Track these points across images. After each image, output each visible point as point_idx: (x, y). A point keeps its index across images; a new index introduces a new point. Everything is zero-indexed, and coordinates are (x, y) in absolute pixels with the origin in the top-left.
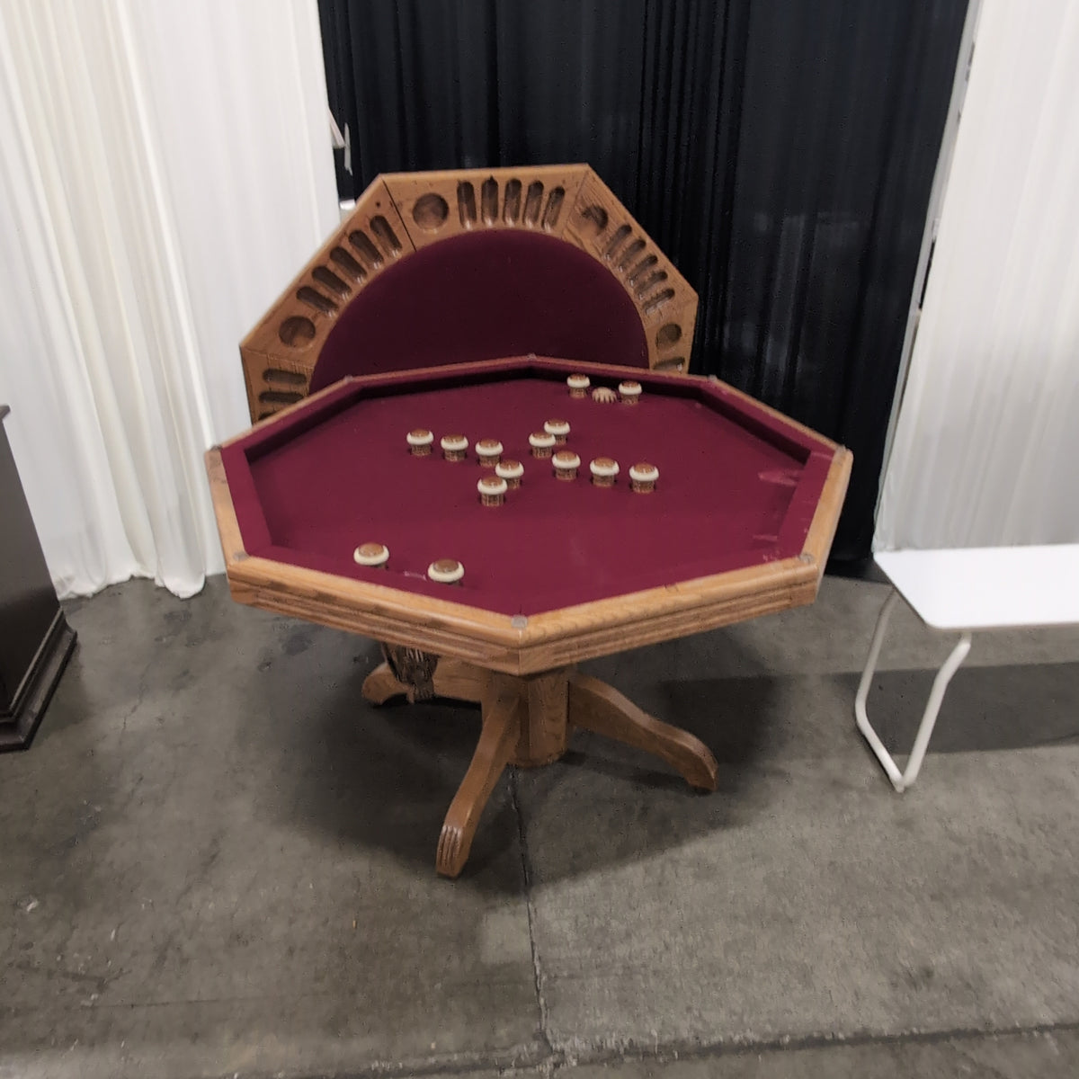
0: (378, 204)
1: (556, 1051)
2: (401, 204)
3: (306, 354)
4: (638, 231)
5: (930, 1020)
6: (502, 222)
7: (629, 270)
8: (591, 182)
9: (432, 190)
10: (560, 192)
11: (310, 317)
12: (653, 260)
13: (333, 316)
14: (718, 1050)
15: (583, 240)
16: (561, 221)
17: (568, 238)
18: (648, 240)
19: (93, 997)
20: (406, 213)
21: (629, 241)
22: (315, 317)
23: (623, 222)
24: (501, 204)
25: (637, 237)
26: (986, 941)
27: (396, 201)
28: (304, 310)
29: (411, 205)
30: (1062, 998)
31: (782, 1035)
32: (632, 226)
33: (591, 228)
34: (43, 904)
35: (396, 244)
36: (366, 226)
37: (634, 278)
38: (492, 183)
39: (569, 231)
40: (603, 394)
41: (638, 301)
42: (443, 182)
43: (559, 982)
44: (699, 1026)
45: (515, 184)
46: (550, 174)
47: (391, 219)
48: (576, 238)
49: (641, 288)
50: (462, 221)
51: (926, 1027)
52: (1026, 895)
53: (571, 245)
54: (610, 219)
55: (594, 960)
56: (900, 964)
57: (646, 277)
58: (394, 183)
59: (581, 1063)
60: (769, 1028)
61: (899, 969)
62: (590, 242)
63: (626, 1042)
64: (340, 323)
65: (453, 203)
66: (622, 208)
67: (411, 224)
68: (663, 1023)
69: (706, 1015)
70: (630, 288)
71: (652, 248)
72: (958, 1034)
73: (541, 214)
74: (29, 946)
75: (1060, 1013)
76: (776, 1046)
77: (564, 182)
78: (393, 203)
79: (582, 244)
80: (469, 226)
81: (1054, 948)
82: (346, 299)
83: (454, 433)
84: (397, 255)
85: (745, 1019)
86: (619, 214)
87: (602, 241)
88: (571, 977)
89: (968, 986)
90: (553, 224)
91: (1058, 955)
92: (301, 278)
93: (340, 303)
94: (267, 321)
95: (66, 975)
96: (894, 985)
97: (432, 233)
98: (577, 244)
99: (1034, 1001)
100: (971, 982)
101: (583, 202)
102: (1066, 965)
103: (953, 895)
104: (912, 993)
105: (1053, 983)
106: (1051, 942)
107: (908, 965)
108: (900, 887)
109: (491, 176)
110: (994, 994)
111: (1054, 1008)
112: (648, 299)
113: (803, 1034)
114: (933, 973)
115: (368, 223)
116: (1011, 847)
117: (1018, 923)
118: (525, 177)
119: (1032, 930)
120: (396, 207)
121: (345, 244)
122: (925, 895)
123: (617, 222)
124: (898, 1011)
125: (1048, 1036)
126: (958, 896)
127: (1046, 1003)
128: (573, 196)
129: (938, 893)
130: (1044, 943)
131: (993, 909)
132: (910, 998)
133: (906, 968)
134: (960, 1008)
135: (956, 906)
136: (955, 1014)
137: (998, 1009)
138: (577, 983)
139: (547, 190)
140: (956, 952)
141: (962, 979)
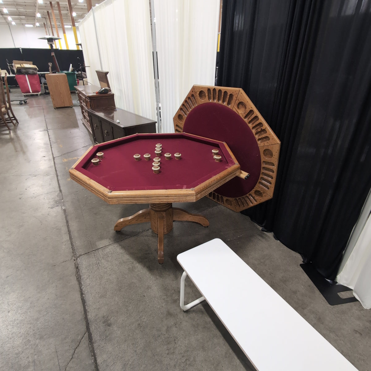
0: (193, 92)
1: (77, 259)
2: (197, 92)
4: (256, 112)
5: (93, 327)
6: (218, 102)
9: (202, 90)
10: (232, 95)
12: (261, 124)
13: (186, 116)
14: (80, 284)
15: (239, 112)
16: (233, 105)
17: (234, 110)
20: (198, 95)
21: (253, 116)
23: (251, 109)
24: (217, 96)
25: (255, 115)
28: (182, 113)
29: (199, 92)
30: (107, 366)
31: (85, 294)
32: (254, 111)
35: (196, 102)
37: (254, 128)
38: (215, 90)
39: (235, 108)
41: (256, 137)
42: (205, 88)
43: (93, 254)
45: (220, 91)
46: (229, 89)
47: (195, 96)
48: (237, 111)
51: (91, 326)
53: (235, 112)
54: (247, 107)
57: (259, 130)
61: (109, 317)
62: (241, 112)
65: (207, 94)
66: (251, 104)
67: (199, 98)
70: (253, 131)
71: (261, 120)
72: (90, 335)
73: (227, 101)
75: (101, 365)
76: (82, 294)
77: (233, 92)
79: (238, 113)
82: (188, 113)
84: (196, 105)
85: (88, 287)
87: (244, 113)
89: (107, 337)
92: (181, 106)
96: (104, 317)
97: (203, 101)
99: (105, 356)
101: (238, 100)
102: (121, 368)
103: (142, 330)
104: (102, 322)
105: (113, 363)
106: (130, 363)
107: (111, 320)
108: (141, 315)
109: (215, 88)
110: (105, 344)
111: (103, 363)
112: (260, 137)
113: (86, 299)
114: (110, 327)
115: (191, 95)
116: (172, 349)
117: (136, 351)
118: (223, 89)
119: (134, 356)
120: (196, 92)
121: (187, 100)
122: (139, 322)
123: (249, 109)
124: (95, 319)
125: (93, 361)
126: (142, 332)
127: (104, 360)
128: (236, 97)
129: (141, 326)
130: (129, 360)
131: (139, 343)
132: (100, 321)
133: (110, 319)
134: (99, 335)
135: (137, 331)
136: (96, 334)
137: (100, 346)
138: (93, 256)
139: (229, 94)
140: (119, 332)
141: (109, 335)
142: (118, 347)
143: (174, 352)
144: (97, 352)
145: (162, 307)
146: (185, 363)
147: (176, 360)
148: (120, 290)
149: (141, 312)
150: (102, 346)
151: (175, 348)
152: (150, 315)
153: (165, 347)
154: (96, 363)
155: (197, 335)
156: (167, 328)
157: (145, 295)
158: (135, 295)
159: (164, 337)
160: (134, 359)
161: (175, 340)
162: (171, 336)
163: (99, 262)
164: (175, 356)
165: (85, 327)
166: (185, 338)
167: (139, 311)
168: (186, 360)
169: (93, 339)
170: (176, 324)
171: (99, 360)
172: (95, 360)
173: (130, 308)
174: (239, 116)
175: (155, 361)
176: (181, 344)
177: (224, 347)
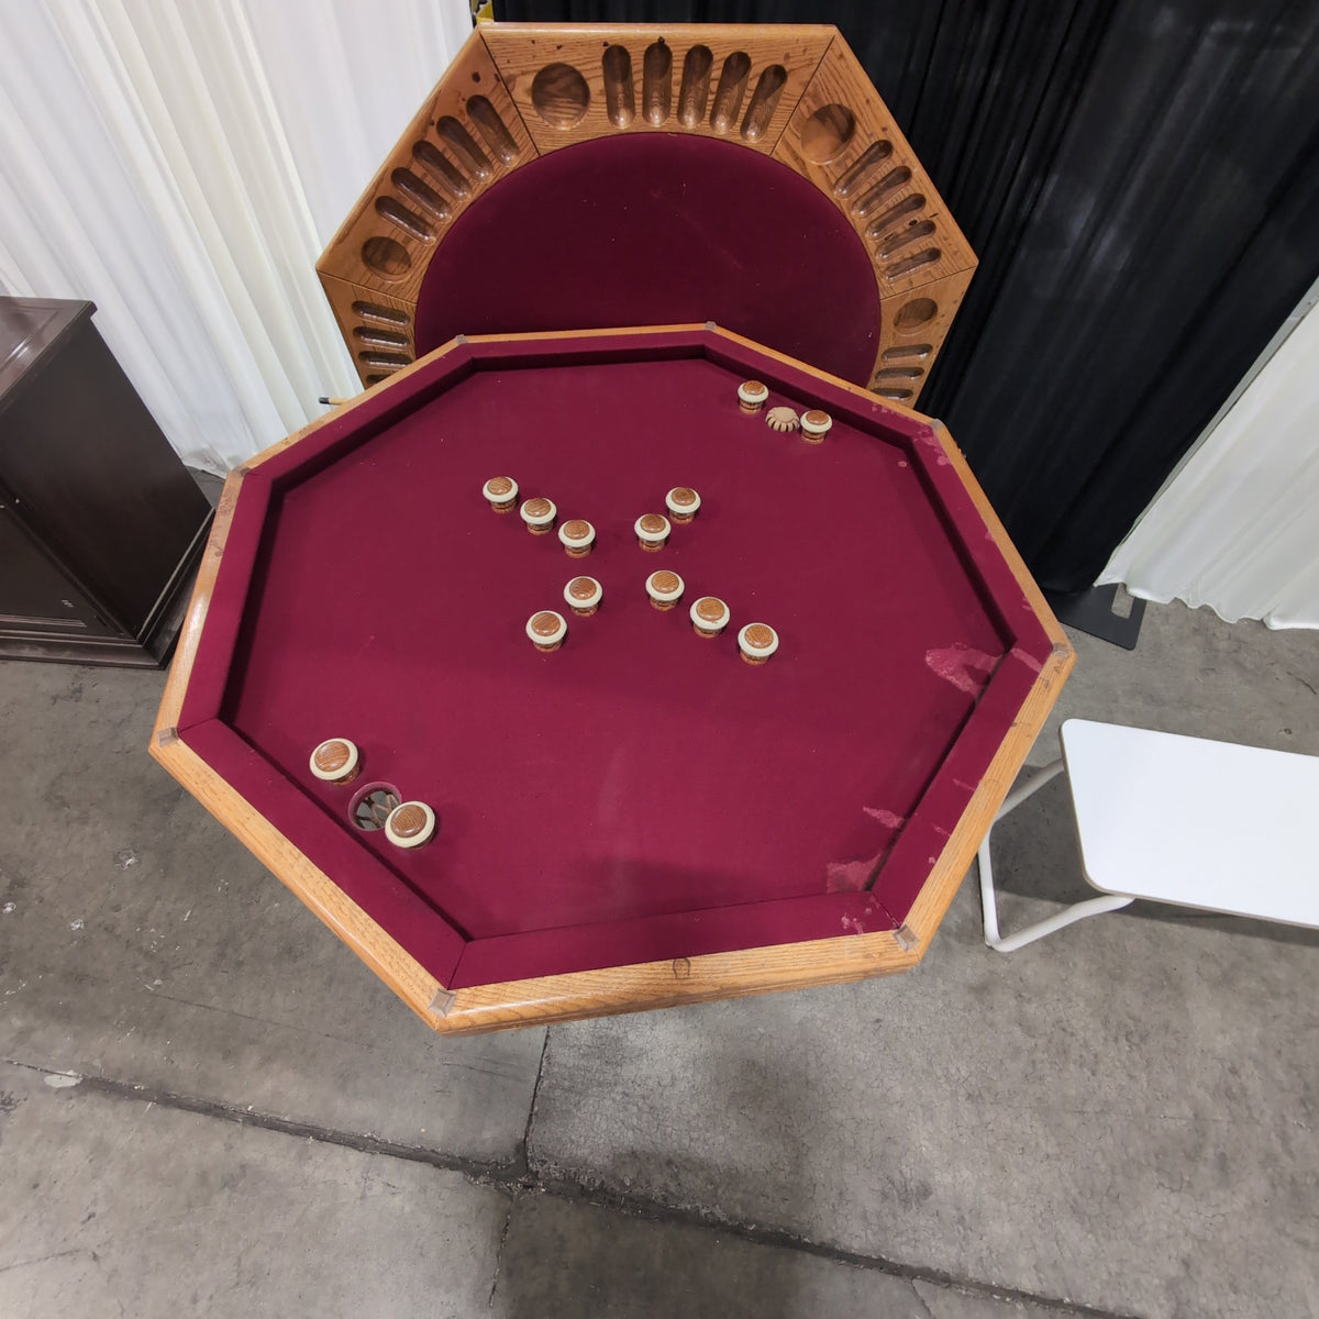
0: (476, 77)
1: (532, 1172)
2: (512, 78)
3: (404, 286)
4: (904, 153)
5: (905, 1249)
6: (676, 121)
7: (874, 215)
8: (835, 60)
9: (559, 58)
10: (779, 74)
11: (399, 240)
12: (919, 201)
13: (432, 240)
14: (682, 1218)
15: (807, 160)
16: (775, 127)
17: (783, 156)
18: (918, 169)
19: (156, 983)
20: (522, 91)
21: (886, 167)
22: (407, 240)
23: (880, 137)
24: (676, 90)
25: (899, 163)
26: (1003, 1168)
27: (505, 74)
28: (391, 227)
29: (529, 80)
30: (1055, 1265)
31: (748, 1222)
32: (893, 142)
33: (825, 141)
34: (139, 862)
35: (511, 144)
36: (461, 111)
37: (880, 227)
38: (660, 50)
39: (788, 146)
40: (782, 417)
41: (879, 260)
42: (579, 43)
43: (558, 1093)
44: (673, 1188)
45: (700, 55)
46: (763, 38)
47: (499, 104)
48: (797, 158)
49: (891, 244)
50: (612, 112)
51: (897, 1257)
52: (1072, 1122)
53: (787, 167)
54: (859, 128)
55: (597, 1075)
56: (901, 1172)
57: (900, 227)
59: (549, 1192)
60: (738, 1210)
61: (897, 1177)
62: (817, 163)
63: (598, 1183)
65: (596, 85)
66: (884, 111)
67: (530, 114)
68: (639, 1173)
69: (682, 1177)
70: (870, 240)
71: (921, 181)
72: (927, 1274)
73: (743, 112)
74: (117, 908)
76: (738, 1232)
77: (787, 57)
78: (498, 78)
79: (803, 164)
80: (624, 123)
81: (1075, 1201)
82: (446, 218)
84: (512, 161)
85: (720, 1191)
86: (878, 120)
87: (838, 164)
88: (570, 1090)
89: (961, 1220)
90: (763, 127)
91: (1075, 1210)
92: (378, 184)
93: (439, 225)
94: (342, 239)
95: (140, 949)
96: (885, 1196)
97: (564, 129)
98: (795, 168)
99: (1023, 1260)
100: (967, 1217)
101: (815, 97)
102: (1078, 1225)
103: (992, 1101)
104: (900, 1212)
105: (1054, 1243)
106: (1074, 1191)
107: (908, 1176)
108: (939, 1073)
109: (661, 38)
110: (984, 1238)
111: (1042, 1276)
112: (896, 260)
113: (771, 1226)
114: (931, 1194)
115: (463, 105)
116: (1084, 1054)
117: (1048, 1156)
118: (719, 43)
119: (1059, 1170)
120: (506, 83)
121: (433, 137)
122: (962, 1091)
123: (869, 136)
124: (876, 1228)
125: (1020, 1306)
126: (997, 1103)
127: (1035, 1267)
128: (801, 84)
129: (977, 1093)
130: (1066, 1190)
131: (1028, 1130)
132: (895, 1216)
133: (905, 1178)
134: (941, 1245)
135: (990, 1116)
136: (933, 1250)
137: (981, 1259)
138: (574, 1098)
139: (757, 69)
140: (966, 1174)
141: (959, 1209)
142: (1012, 1200)
143: (1096, 1056)
144: (997, 1277)
145: (945, 993)
146: (1134, 1047)
147: (1118, 1064)
148: (808, 1082)
149: (930, 1063)
150: (985, 1253)
151: (1086, 1045)
152: (957, 1047)
153: (1072, 1067)
154: (1033, 1298)
155: (1075, 964)
156: (1020, 1025)
157: (876, 1014)
158: (855, 1046)
159: (1043, 1052)
160: (1070, 1174)
161: (1064, 1030)
162: (1049, 1032)
163: (619, 1089)
164: (1106, 1059)
165: (891, 1278)
166: (1070, 1001)
167: (923, 1071)
168: (1127, 1040)
169: (949, 1271)
170: (1020, 995)
171: (1028, 1284)
172: (1024, 1297)
173: (898, 1091)
174: (806, 185)
175: (1098, 1119)
176: (1082, 1023)
177: (1133, 929)
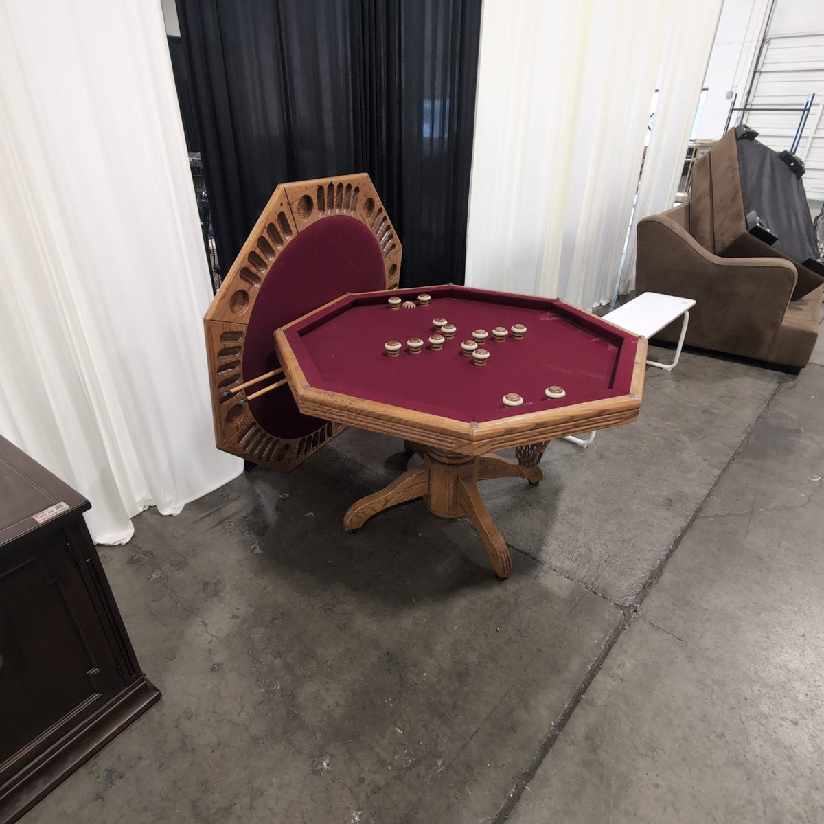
0: (281, 204)
1: (629, 607)
2: (292, 203)
3: (244, 317)
4: (384, 212)
6: (334, 211)
8: (368, 183)
9: (306, 193)
11: (246, 290)
13: (257, 286)
14: (662, 565)
17: (360, 218)
18: (387, 216)
19: (439, 764)
20: (295, 209)
21: (381, 218)
22: (249, 289)
23: (380, 206)
24: (335, 200)
25: (384, 215)
26: (666, 480)
27: (290, 202)
28: (244, 284)
29: (297, 202)
30: (700, 483)
31: (668, 547)
32: (382, 209)
35: (288, 232)
36: (275, 220)
38: (331, 186)
39: (360, 214)
40: (410, 304)
42: (311, 187)
43: (596, 584)
47: (288, 214)
48: (363, 218)
49: (384, 245)
50: (316, 213)
51: (690, 516)
52: (655, 460)
53: (361, 223)
55: (594, 567)
56: (660, 502)
58: (290, 189)
59: (640, 604)
60: (663, 548)
62: (367, 220)
64: (262, 290)
65: (315, 200)
66: (379, 199)
67: (296, 216)
69: (645, 557)
70: (381, 246)
71: (388, 220)
73: (351, 204)
74: (362, 781)
76: (671, 552)
77: (358, 184)
78: (288, 204)
79: (365, 221)
80: (321, 215)
81: (681, 471)
83: (414, 337)
84: (289, 239)
86: (378, 202)
87: (371, 219)
88: (596, 579)
90: (355, 210)
92: (242, 263)
93: (262, 277)
95: (407, 770)
96: (668, 509)
97: (305, 222)
98: (363, 222)
101: (365, 196)
102: (689, 474)
104: (674, 508)
105: (693, 481)
109: (330, 182)
110: (688, 494)
118: (344, 181)
121: (265, 233)
123: (377, 207)
126: (643, 471)
128: (362, 192)
129: (638, 474)
130: (677, 471)
131: (655, 469)
132: (676, 510)
133: (663, 502)
134: (688, 504)
135: (647, 475)
136: (689, 507)
137: (695, 498)
138: (600, 579)
139: (353, 188)
140: (665, 488)
142: (677, 483)
144: (702, 497)
163: (602, 562)
165: (697, 521)
169: (697, 506)
171: (705, 492)
175: (656, 455)
